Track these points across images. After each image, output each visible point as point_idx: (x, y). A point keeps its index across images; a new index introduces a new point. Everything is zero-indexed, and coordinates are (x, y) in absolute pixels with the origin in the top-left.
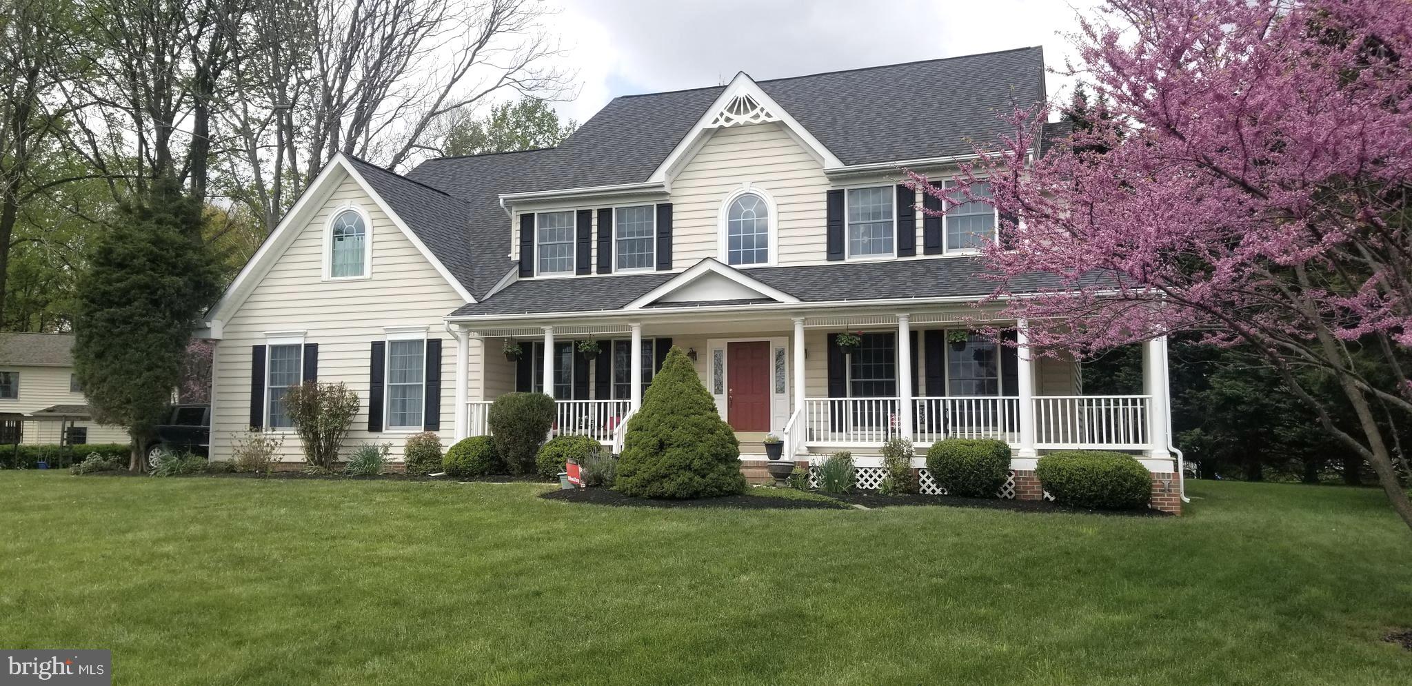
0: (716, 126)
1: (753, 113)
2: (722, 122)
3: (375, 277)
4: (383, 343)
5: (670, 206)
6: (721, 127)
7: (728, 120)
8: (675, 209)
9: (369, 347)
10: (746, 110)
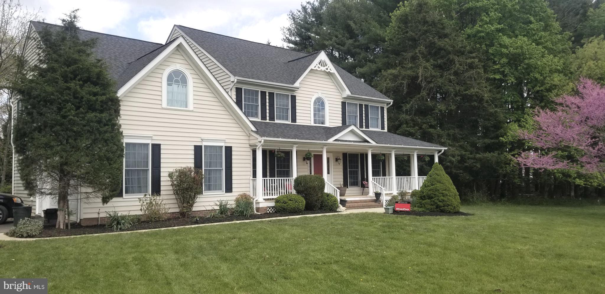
0: (315, 69)
1: (326, 67)
2: (317, 68)
3: (195, 110)
4: (201, 147)
5: (295, 96)
6: (316, 70)
7: (319, 67)
8: (297, 98)
9: (193, 148)
10: (324, 66)
